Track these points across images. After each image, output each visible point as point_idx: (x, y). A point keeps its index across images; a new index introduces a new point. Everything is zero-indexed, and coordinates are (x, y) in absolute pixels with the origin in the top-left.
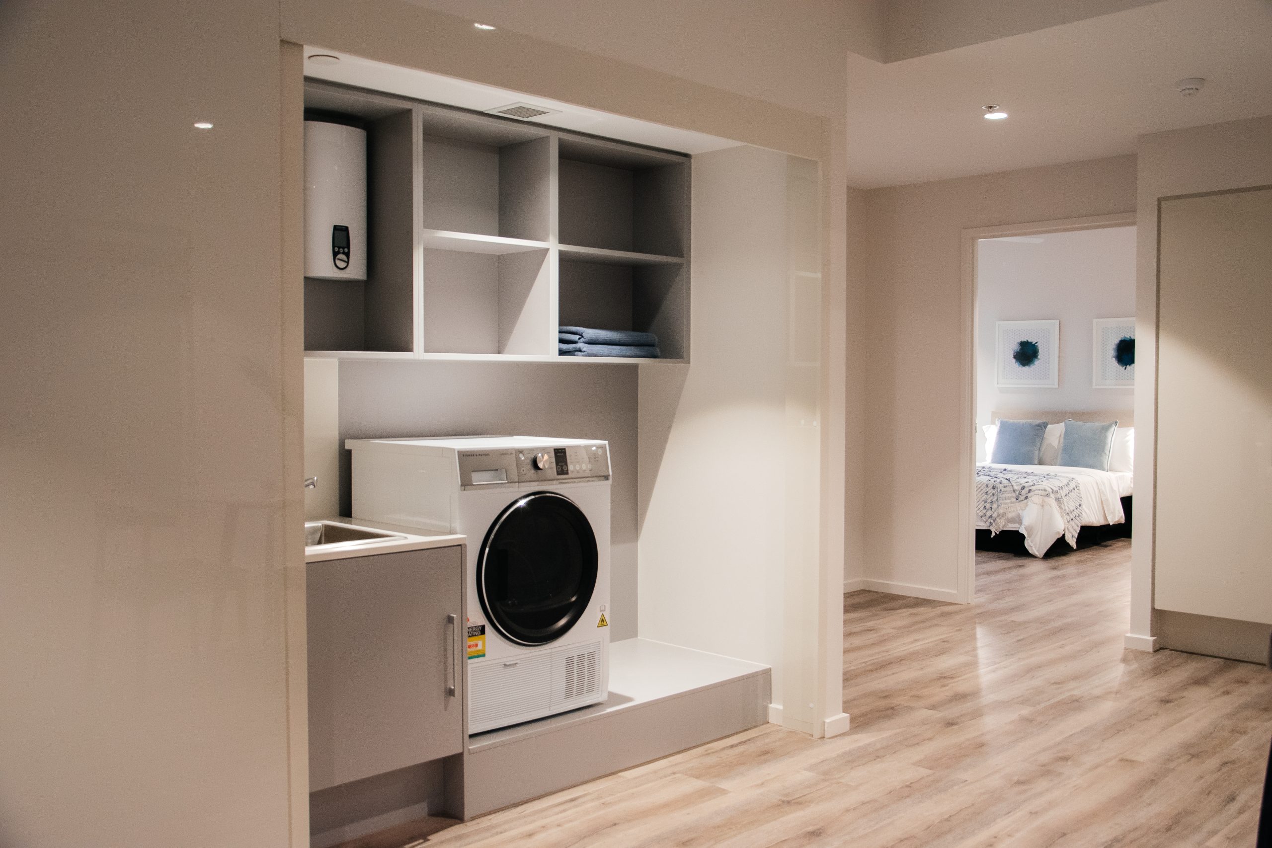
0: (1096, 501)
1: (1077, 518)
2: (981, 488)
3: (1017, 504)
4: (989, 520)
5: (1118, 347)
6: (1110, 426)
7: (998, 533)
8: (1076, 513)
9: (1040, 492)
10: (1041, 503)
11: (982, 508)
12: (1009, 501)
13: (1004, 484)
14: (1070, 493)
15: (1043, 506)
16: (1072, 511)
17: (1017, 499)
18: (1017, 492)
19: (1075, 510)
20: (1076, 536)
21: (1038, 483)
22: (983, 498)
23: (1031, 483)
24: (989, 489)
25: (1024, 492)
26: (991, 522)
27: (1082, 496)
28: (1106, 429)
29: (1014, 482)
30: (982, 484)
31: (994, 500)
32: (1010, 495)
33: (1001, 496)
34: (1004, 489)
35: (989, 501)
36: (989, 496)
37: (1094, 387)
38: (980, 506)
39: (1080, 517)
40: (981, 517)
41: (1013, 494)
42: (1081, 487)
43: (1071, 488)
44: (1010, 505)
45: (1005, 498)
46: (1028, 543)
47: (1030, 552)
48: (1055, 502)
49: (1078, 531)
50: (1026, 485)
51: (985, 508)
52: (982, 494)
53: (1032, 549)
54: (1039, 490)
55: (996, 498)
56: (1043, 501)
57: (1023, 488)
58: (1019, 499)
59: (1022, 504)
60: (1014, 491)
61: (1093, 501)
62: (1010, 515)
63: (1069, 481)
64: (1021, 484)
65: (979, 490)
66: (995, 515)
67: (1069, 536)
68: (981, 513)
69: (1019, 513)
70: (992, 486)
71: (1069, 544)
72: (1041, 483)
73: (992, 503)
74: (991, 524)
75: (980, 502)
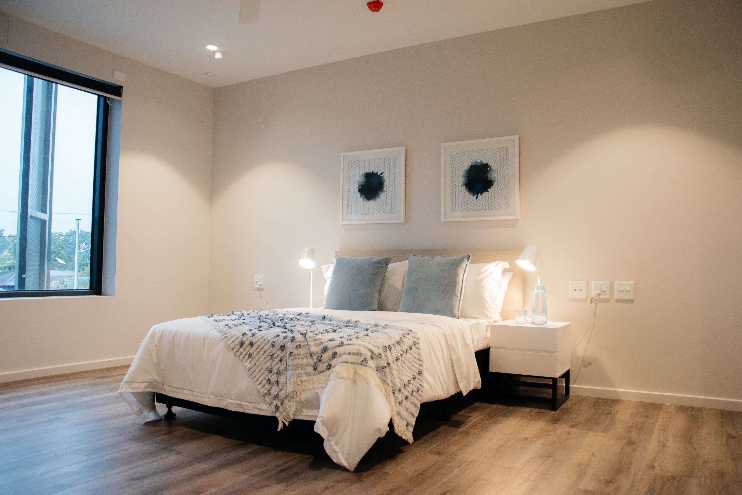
0: (444, 362)
1: (415, 394)
2: (266, 348)
3: (315, 377)
4: (275, 402)
5: (468, 173)
6: (461, 261)
7: (287, 424)
8: (413, 387)
9: (350, 358)
10: (351, 376)
11: (265, 381)
12: (303, 371)
13: (297, 342)
14: (404, 355)
15: (355, 381)
16: (406, 384)
17: (315, 369)
18: (315, 357)
19: (412, 381)
20: (413, 421)
21: (350, 342)
22: (267, 366)
23: (337, 342)
24: (275, 350)
25: (326, 357)
26: (276, 405)
27: (424, 358)
28: (457, 264)
29: (311, 339)
30: (266, 341)
31: (282, 368)
32: (305, 361)
33: (290, 363)
34: (296, 352)
35: (275, 370)
36: (275, 362)
37: (443, 220)
38: (263, 377)
39: (420, 392)
40: (264, 396)
41: (310, 361)
42: (422, 345)
43: (405, 347)
44: (304, 378)
45: (297, 367)
46: (330, 445)
47: (335, 461)
48: (374, 374)
49: (416, 415)
50: (330, 344)
51: (269, 381)
52: (265, 358)
53: (337, 457)
54: (349, 354)
55: (284, 366)
56: (355, 373)
57: (325, 349)
58: (319, 369)
59: (321, 376)
60: (311, 355)
61: (439, 363)
62: (304, 396)
63: (403, 335)
64: (322, 343)
65: (262, 352)
66: (282, 394)
67: (401, 425)
68: (263, 390)
69: (317, 393)
70: (279, 346)
71: (401, 437)
72: (354, 341)
73: (278, 373)
74: (277, 408)
75: (262, 371)
